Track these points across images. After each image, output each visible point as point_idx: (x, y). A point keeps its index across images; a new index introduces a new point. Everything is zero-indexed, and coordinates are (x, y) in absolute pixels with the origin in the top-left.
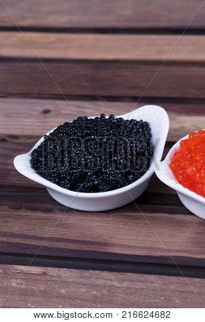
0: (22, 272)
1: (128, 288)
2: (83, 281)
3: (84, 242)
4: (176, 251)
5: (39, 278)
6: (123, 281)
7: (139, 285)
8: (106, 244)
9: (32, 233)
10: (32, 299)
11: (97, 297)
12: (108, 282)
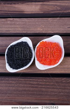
0: (9, 20)
1: (29, 21)
2: (21, 21)
3: (19, 11)
4: (37, 12)
5: (13, 21)
6: (28, 20)
7: (30, 20)
8: (23, 12)
9: (9, 10)
10: (13, 25)
11: (23, 24)
12: (25, 20)
